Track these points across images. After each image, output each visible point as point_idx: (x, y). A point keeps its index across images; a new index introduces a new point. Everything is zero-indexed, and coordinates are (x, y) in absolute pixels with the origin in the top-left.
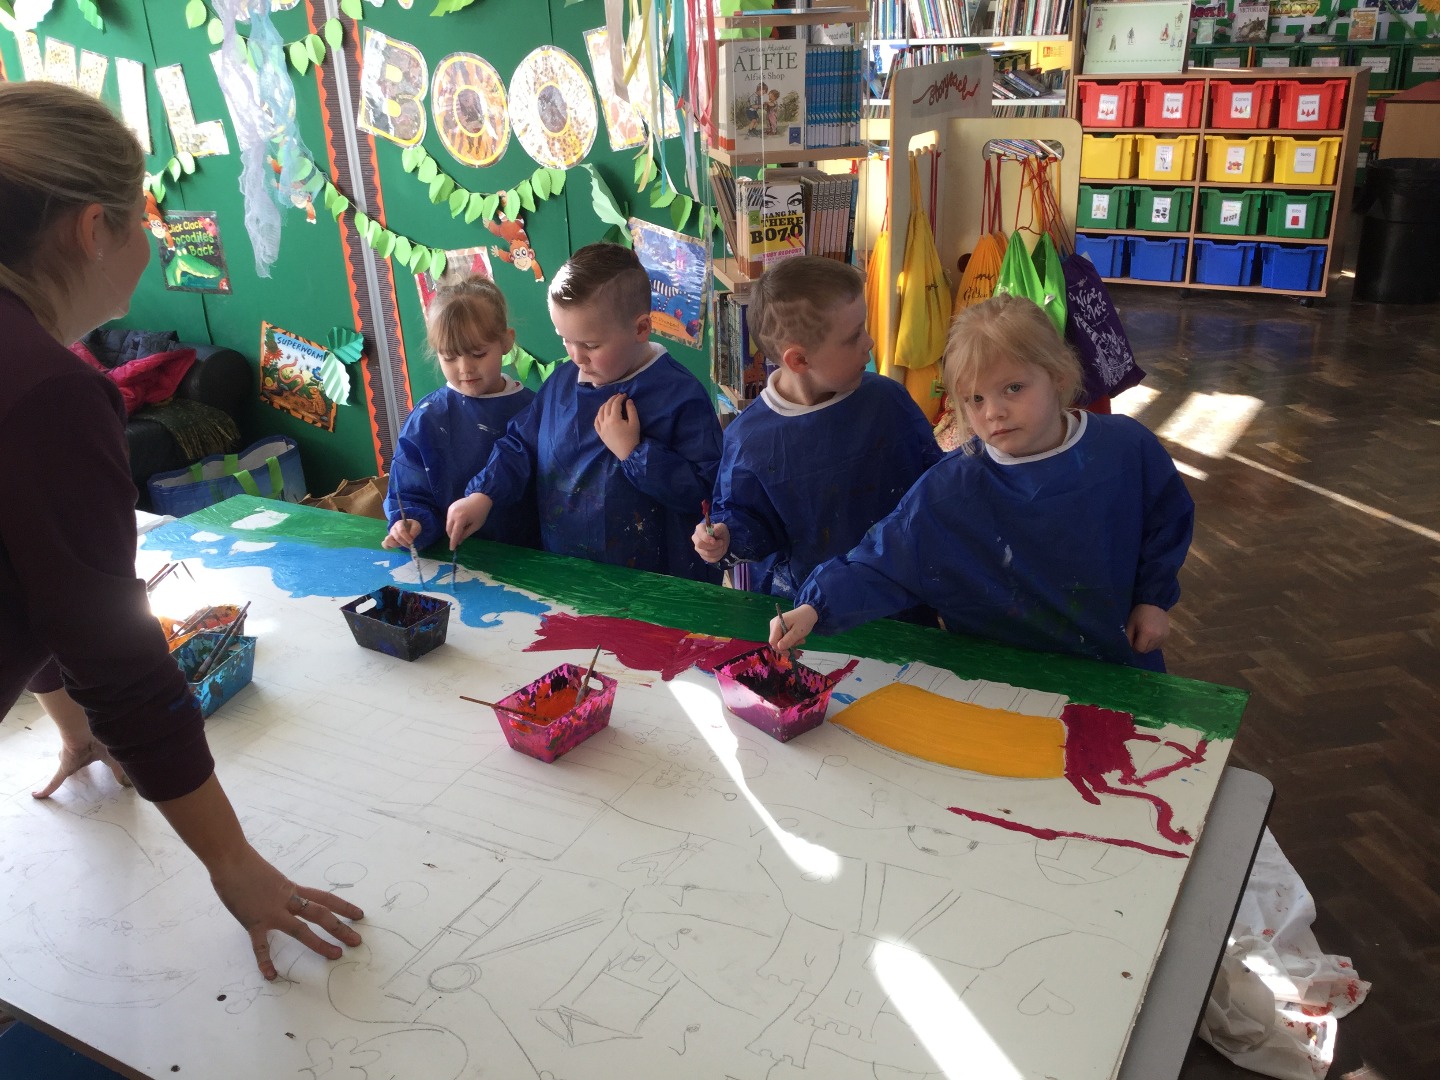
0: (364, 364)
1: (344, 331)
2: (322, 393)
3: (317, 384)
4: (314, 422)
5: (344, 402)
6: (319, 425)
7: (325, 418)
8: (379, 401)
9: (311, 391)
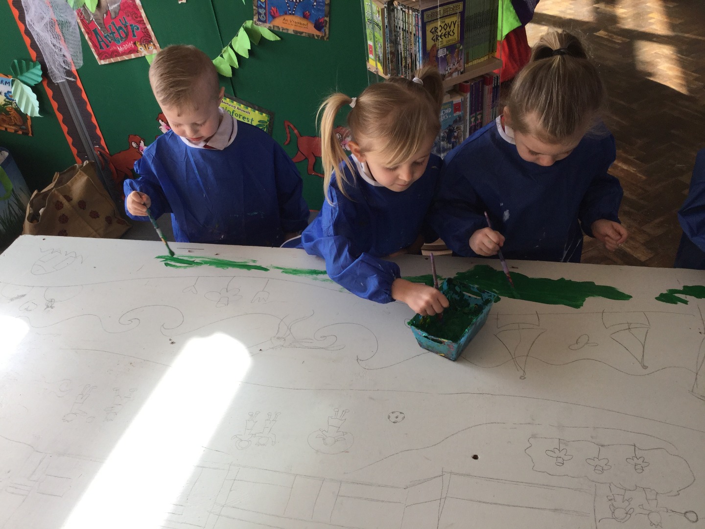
0: (45, 84)
1: (24, 62)
2: (17, 110)
3: (11, 104)
4: (16, 131)
5: (37, 114)
6: (20, 132)
7: (24, 127)
8: (63, 108)
9: (8, 109)
